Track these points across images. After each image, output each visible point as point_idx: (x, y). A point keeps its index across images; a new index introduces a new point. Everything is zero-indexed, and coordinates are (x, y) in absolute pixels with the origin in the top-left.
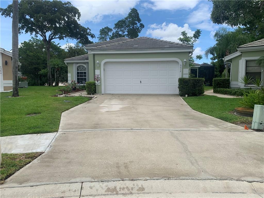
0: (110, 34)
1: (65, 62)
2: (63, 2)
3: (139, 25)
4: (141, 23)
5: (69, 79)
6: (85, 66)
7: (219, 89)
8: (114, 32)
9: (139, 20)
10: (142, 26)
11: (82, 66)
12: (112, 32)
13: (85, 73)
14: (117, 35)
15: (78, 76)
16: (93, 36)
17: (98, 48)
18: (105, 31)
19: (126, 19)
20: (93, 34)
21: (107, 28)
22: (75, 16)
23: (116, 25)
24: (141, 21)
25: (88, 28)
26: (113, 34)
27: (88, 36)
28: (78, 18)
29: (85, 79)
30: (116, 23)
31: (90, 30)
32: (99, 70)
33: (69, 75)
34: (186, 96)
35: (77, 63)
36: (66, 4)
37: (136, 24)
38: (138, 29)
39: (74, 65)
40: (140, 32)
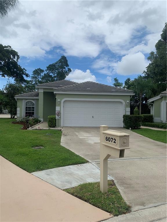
0: (42, 74)
1: (15, 98)
2: (4, 46)
3: (67, 69)
4: (69, 67)
5: (18, 112)
6: (34, 102)
7: (147, 123)
8: (45, 73)
9: (67, 65)
10: (70, 70)
11: (30, 101)
12: (44, 73)
13: (33, 108)
14: (47, 76)
15: (26, 110)
16: (27, 76)
17: (59, 89)
18: (37, 72)
19: (56, 63)
20: (28, 74)
21: (39, 69)
22: (15, 58)
23: (48, 68)
24: (69, 66)
25: (24, 69)
26: (45, 75)
27: (23, 75)
28: (17, 60)
29: (33, 113)
30: (48, 66)
31: (26, 71)
32: (59, 107)
33: (18, 109)
34: (130, 128)
35: (26, 99)
36: (5, 47)
37: (65, 68)
38: (66, 72)
39: (23, 101)
40: (68, 75)
